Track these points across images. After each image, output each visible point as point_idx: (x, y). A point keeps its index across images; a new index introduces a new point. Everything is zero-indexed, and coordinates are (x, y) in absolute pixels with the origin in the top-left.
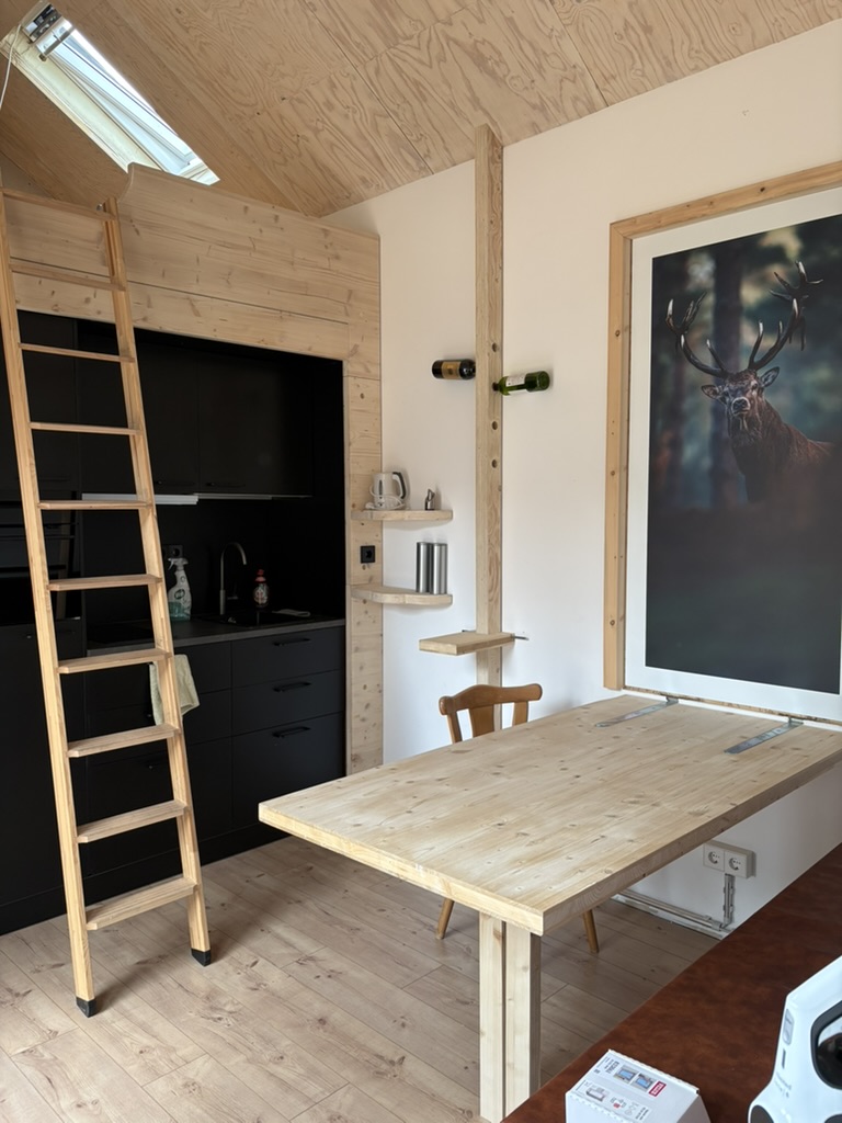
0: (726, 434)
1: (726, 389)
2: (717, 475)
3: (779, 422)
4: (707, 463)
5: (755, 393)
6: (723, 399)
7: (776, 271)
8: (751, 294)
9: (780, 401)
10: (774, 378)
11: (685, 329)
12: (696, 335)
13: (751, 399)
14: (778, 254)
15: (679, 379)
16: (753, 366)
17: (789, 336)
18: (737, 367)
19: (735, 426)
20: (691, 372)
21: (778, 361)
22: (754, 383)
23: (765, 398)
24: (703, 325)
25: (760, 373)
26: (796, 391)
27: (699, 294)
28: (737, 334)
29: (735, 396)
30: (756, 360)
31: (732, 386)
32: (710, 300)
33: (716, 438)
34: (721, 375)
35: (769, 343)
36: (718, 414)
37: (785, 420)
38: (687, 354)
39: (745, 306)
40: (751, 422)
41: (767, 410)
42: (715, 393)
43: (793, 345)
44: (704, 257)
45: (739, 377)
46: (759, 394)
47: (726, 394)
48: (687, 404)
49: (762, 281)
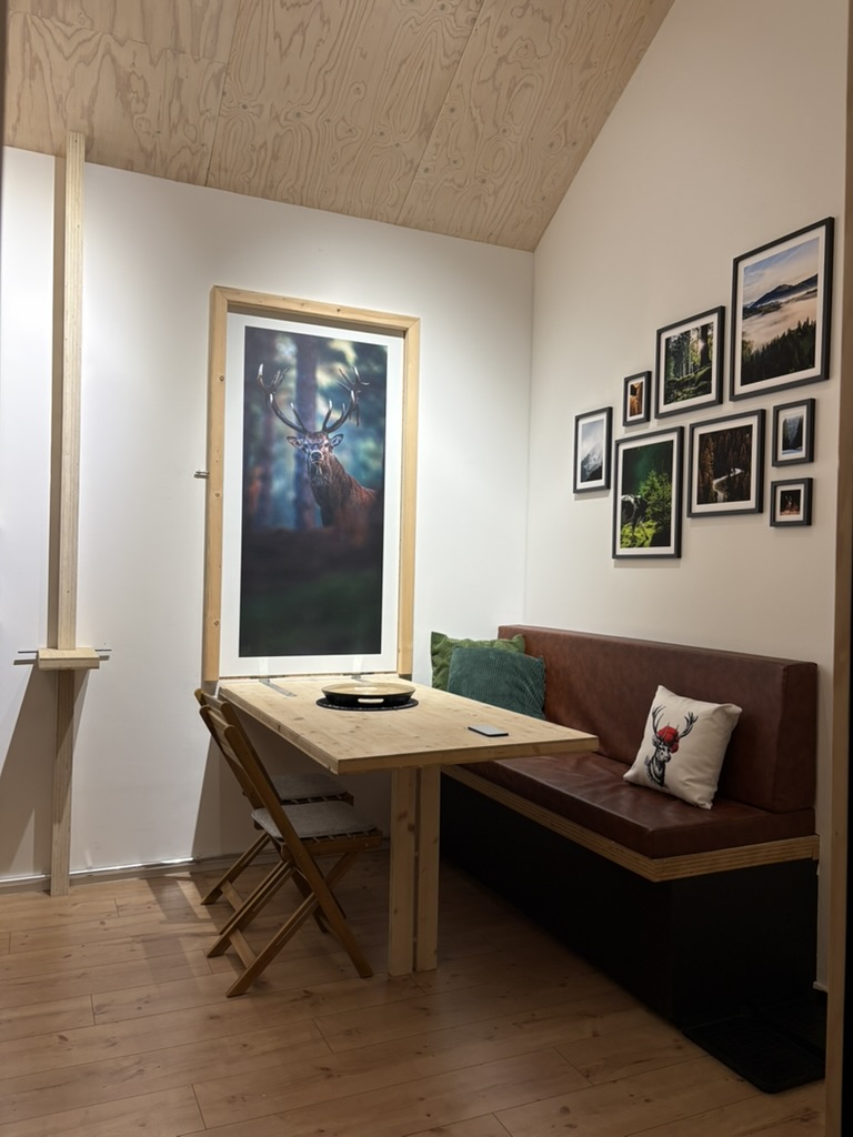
0: (306, 475)
1: (306, 442)
2: (299, 505)
3: (344, 472)
4: (291, 495)
5: (327, 449)
6: (304, 449)
7: (339, 367)
8: (323, 379)
9: (344, 458)
10: (340, 442)
11: (274, 389)
12: (283, 397)
13: (324, 453)
14: (340, 357)
15: (268, 428)
16: (326, 430)
17: (349, 414)
18: (314, 427)
19: (313, 471)
20: (278, 423)
21: (342, 430)
22: (326, 442)
23: (334, 454)
24: (288, 390)
25: (331, 436)
26: (354, 453)
27: (285, 367)
28: (315, 405)
29: (313, 449)
30: (328, 425)
31: (310, 441)
32: (293, 373)
33: (298, 477)
34: (303, 431)
35: (336, 416)
36: (300, 459)
37: (347, 472)
38: (275, 410)
39: (320, 385)
40: (325, 470)
41: (335, 462)
42: (297, 443)
43: (351, 422)
44: (288, 340)
45: (315, 435)
46: (330, 451)
47: (306, 446)
48: (276, 448)
49: (331, 372)
